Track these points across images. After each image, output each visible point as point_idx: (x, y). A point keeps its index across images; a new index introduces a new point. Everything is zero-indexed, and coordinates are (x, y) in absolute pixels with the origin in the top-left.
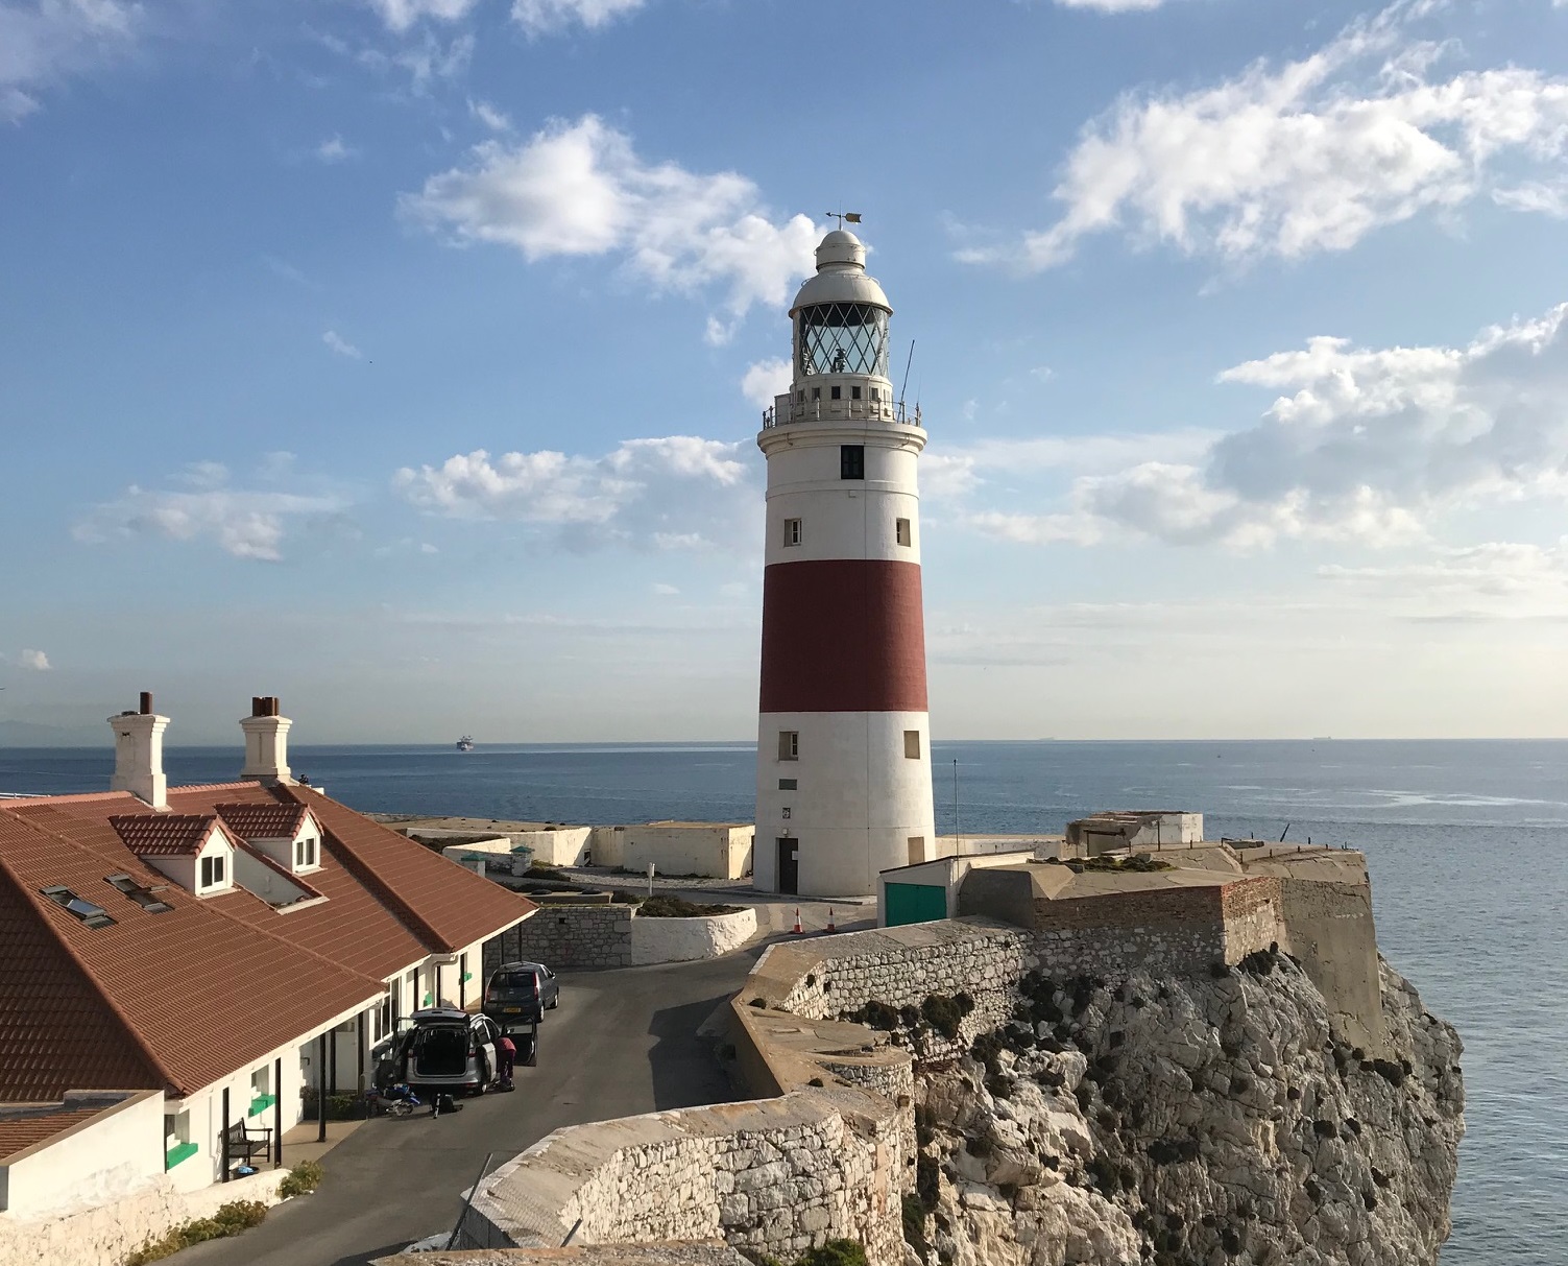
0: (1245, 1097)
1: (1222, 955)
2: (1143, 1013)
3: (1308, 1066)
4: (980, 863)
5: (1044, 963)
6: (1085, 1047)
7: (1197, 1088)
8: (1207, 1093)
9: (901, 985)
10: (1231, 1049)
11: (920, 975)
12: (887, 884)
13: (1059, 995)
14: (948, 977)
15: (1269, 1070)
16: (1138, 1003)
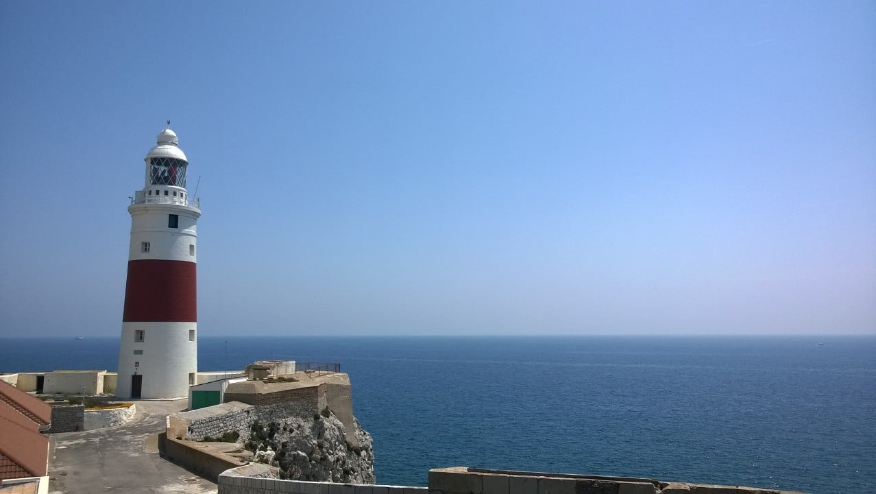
0: (325, 463)
1: (317, 412)
2: (293, 434)
3: (340, 450)
4: (231, 382)
5: (259, 419)
6: (274, 449)
7: (310, 461)
8: (314, 462)
9: (216, 429)
10: (320, 446)
11: (222, 425)
12: (193, 392)
13: (265, 429)
14: (230, 425)
15: (331, 452)
16: (291, 431)
